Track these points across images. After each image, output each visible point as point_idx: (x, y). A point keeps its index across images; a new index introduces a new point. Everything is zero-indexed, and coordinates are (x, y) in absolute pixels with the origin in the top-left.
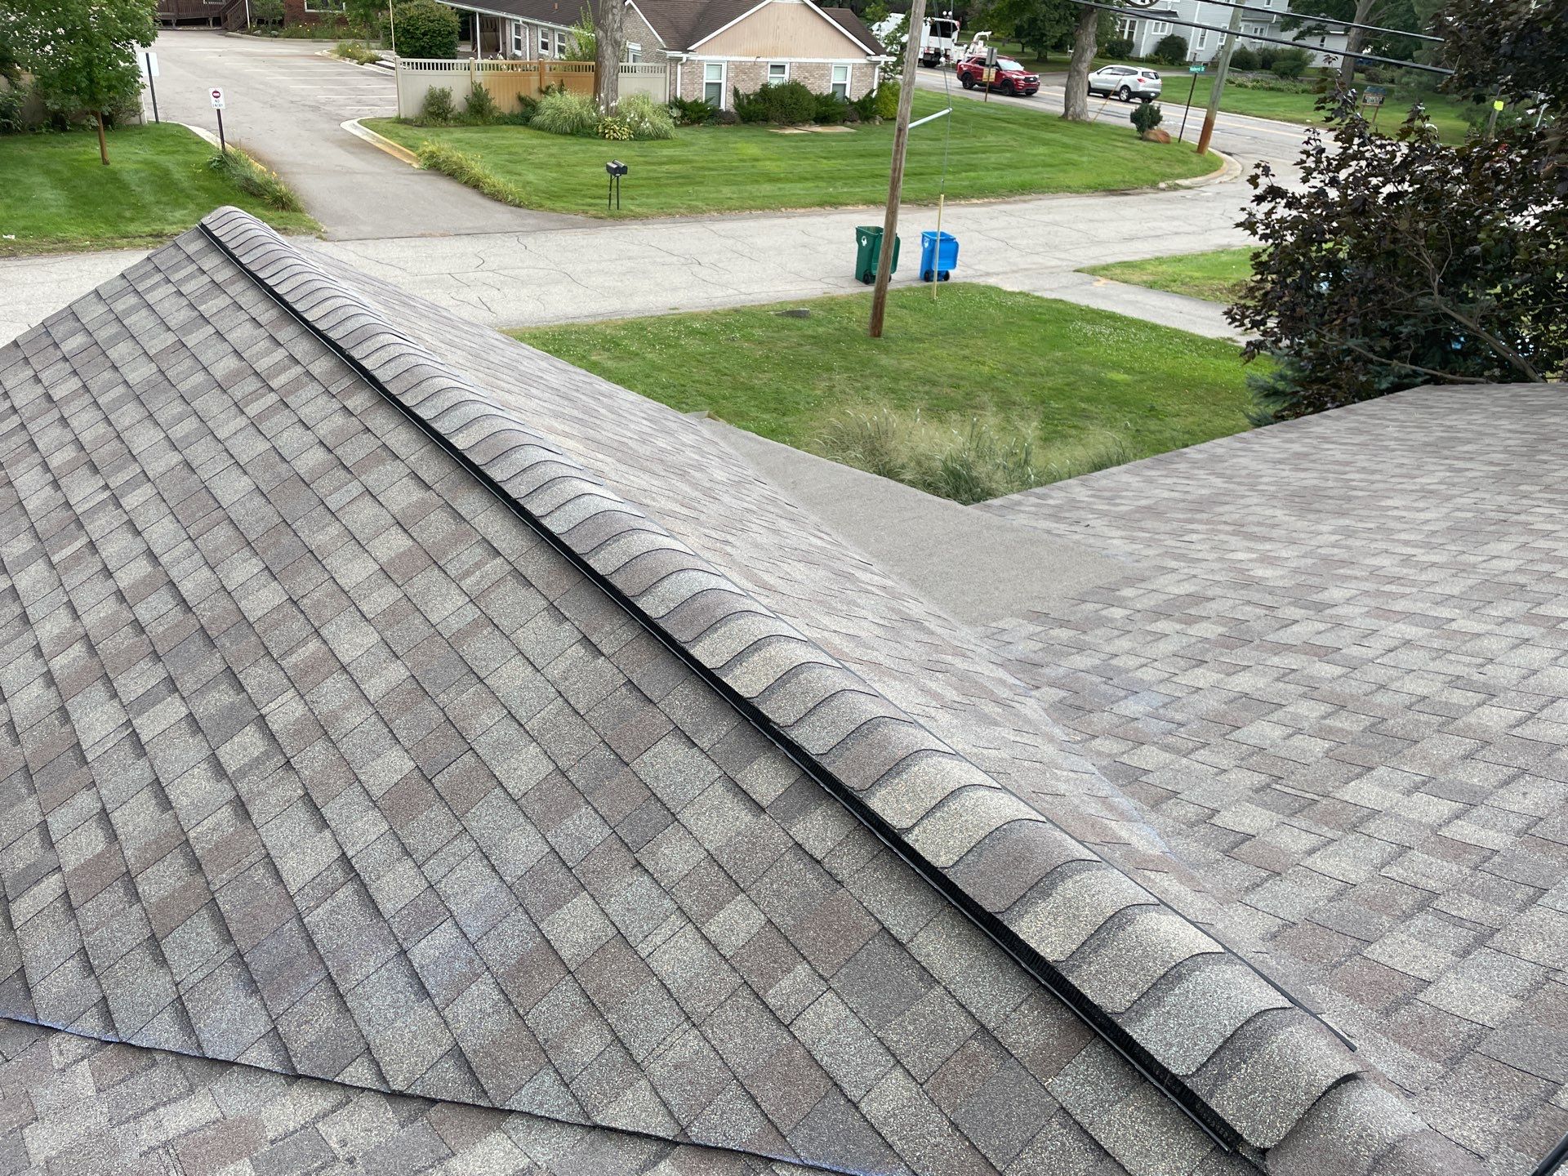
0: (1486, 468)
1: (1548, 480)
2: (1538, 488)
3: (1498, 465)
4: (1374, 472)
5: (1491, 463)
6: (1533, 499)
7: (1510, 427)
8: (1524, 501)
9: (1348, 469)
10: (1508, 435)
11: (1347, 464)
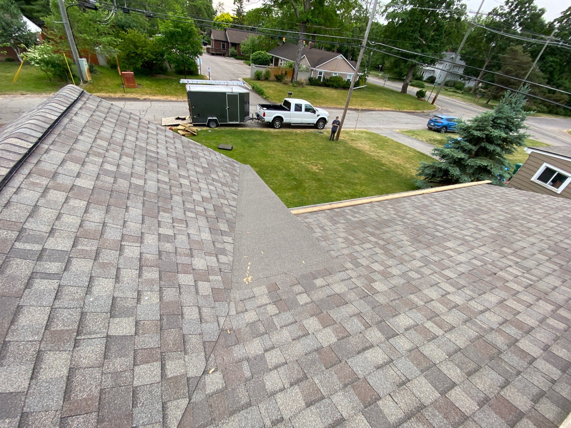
0: (489, 231)
1: (515, 246)
2: (510, 251)
3: (496, 230)
4: (447, 222)
5: (492, 228)
6: (509, 260)
7: (501, 208)
8: (504, 260)
9: (439, 218)
10: (500, 213)
11: (440, 215)
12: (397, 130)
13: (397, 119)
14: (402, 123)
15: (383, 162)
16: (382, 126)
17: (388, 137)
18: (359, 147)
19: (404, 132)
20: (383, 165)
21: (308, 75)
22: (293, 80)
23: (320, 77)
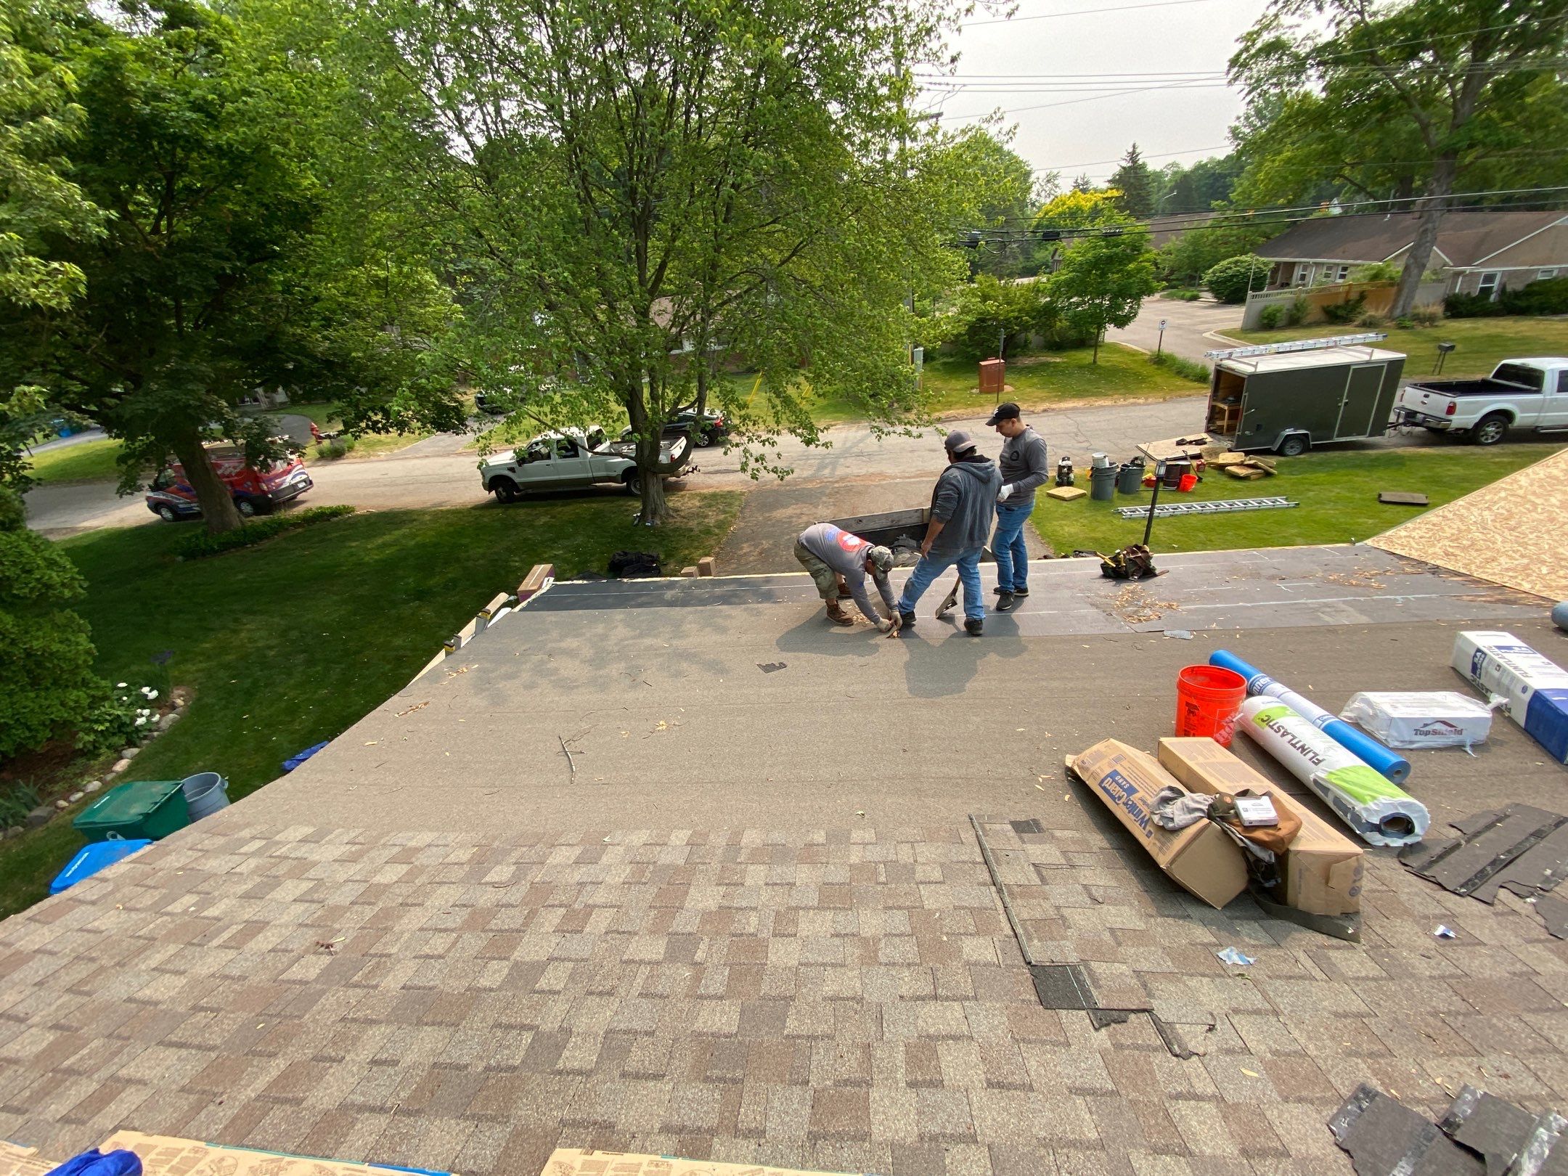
21: (1441, 291)
22: (1398, 312)
23: (1486, 292)
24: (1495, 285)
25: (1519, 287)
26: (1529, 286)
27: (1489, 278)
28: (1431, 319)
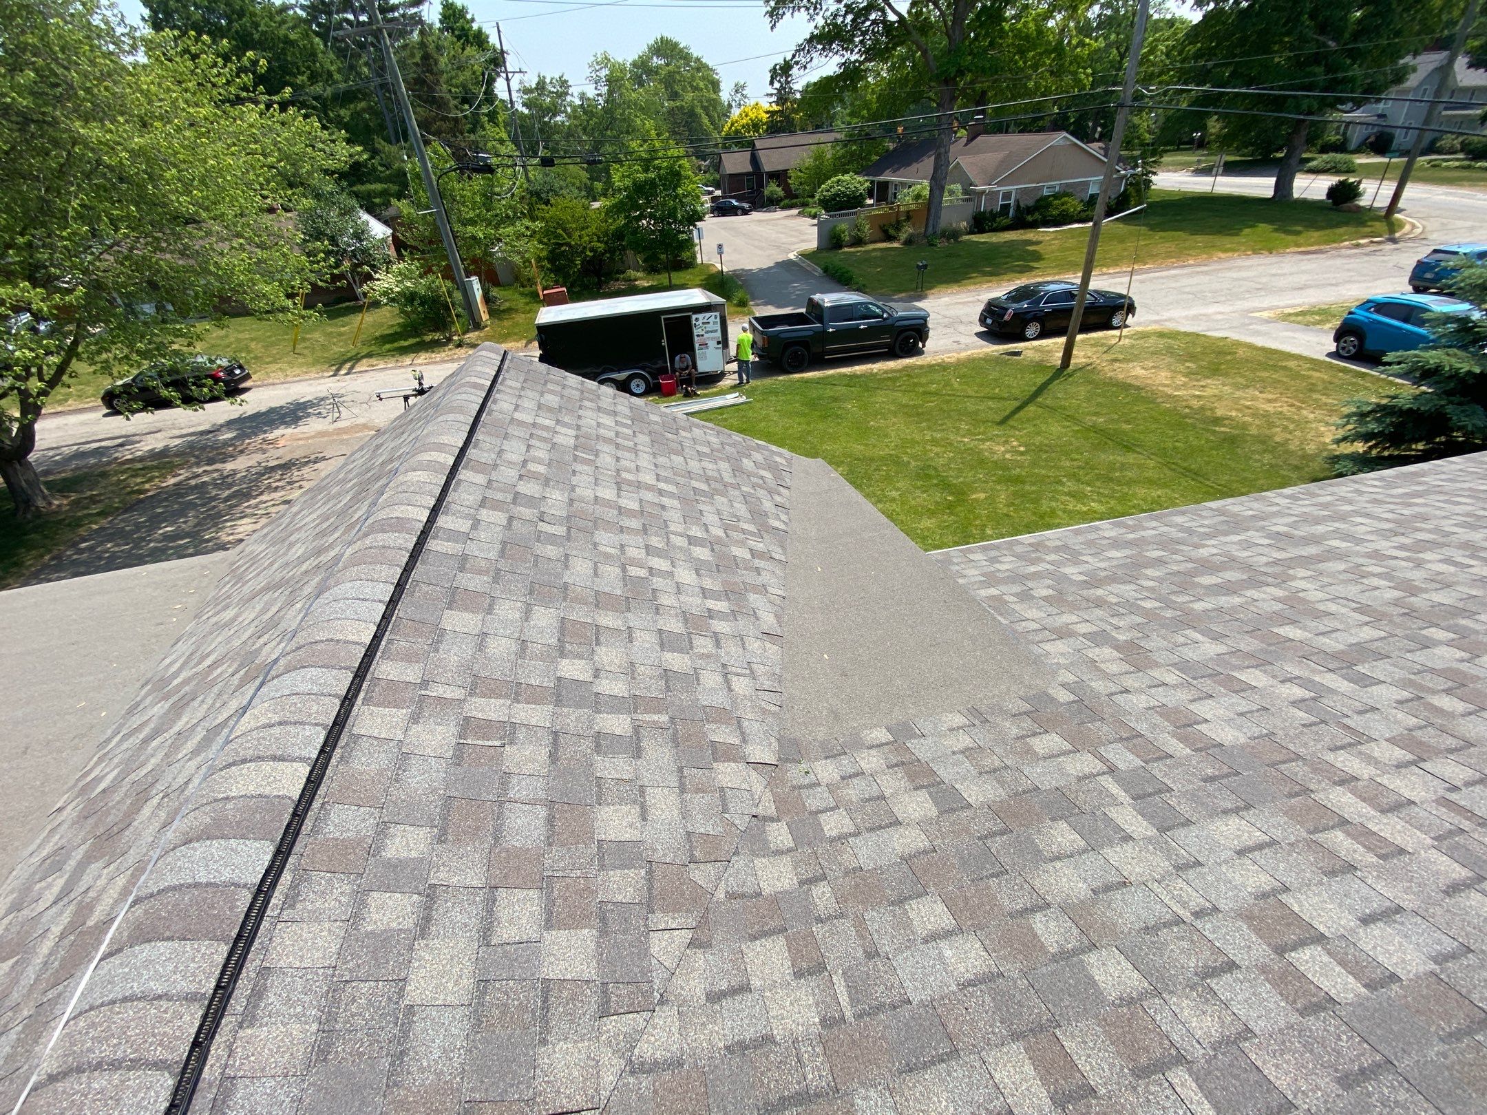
12: (1265, 314)
13: (1264, 280)
14: (1281, 290)
15: (1219, 413)
16: (1211, 310)
17: (1235, 336)
18: (1136, 377)
19: (1290, 315)
20: (1217, 421)
21: (970, 209)
22: (930, 229)
23: (1005, 207)
24: (1012, 202)
25: (1031, 203)
26: (1038, 201)
27: (1007, 196)
28: (954, 235)
